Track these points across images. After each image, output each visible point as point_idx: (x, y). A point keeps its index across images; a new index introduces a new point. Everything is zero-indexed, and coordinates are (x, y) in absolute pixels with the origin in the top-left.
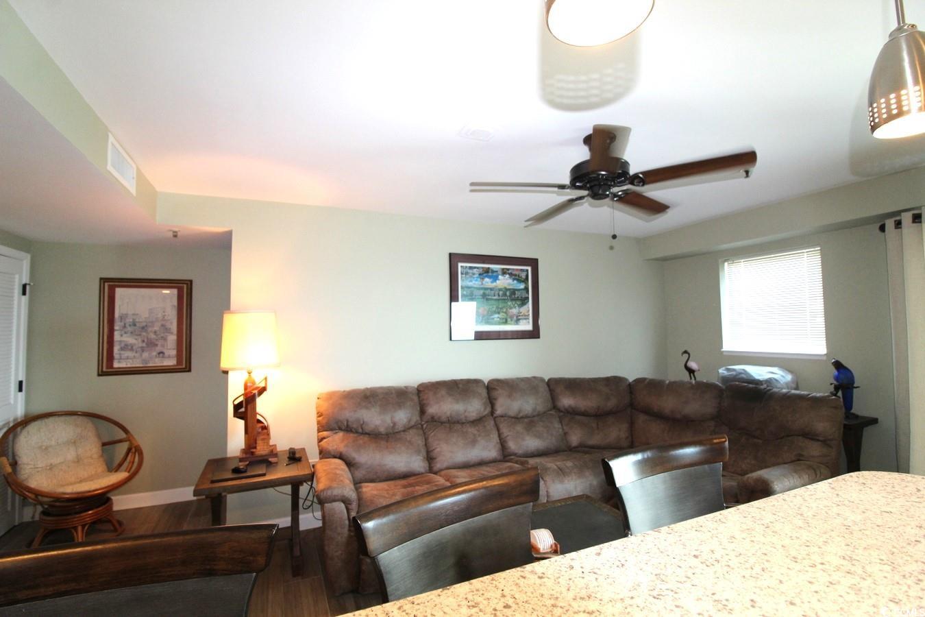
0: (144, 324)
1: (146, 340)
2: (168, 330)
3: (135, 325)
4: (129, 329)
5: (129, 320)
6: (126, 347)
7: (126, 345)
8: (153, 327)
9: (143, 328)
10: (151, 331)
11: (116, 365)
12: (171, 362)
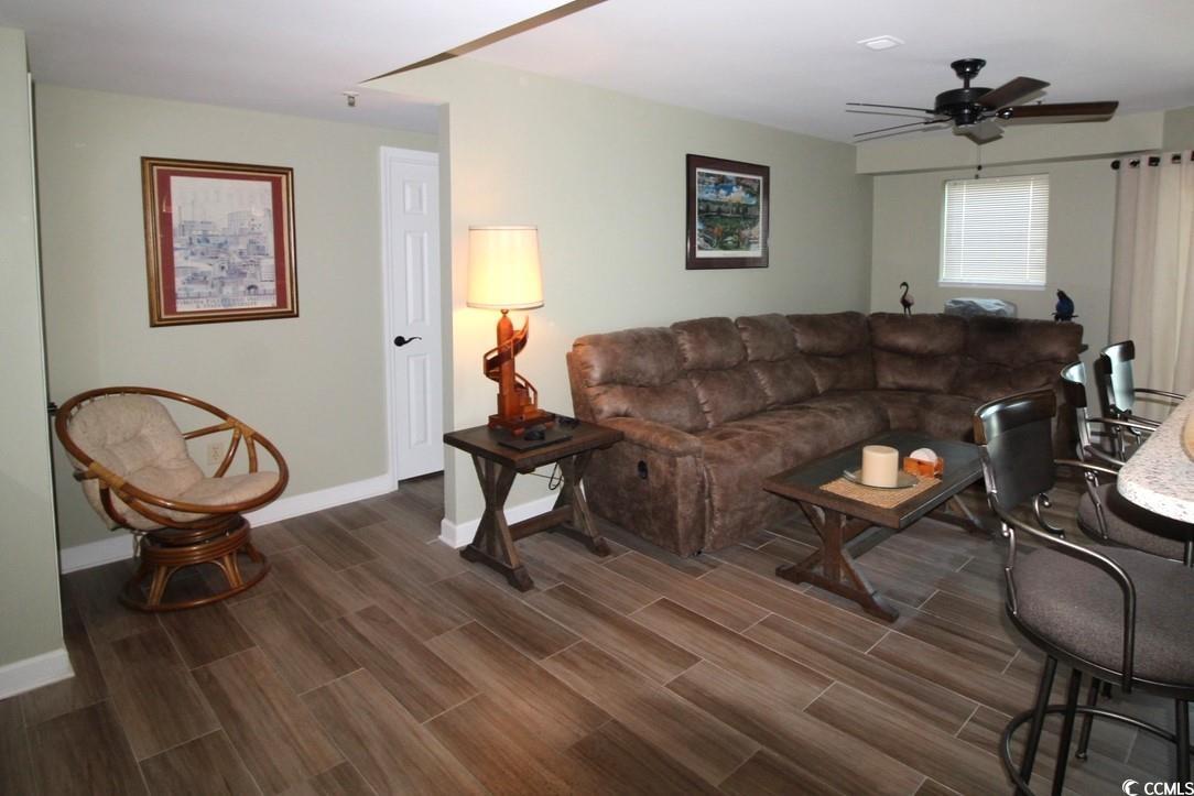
0: (222, 240)
1: (226, 265)
2: (261, 251)
3: (208, 241)
4: (199, 247)
5: (197, 233)
6: (195, 278)
7: (195, 274)
8: (238, 243)
9: (220, 245)
10: (235, 252)
11: (181, 307)
12: (269, 302)
